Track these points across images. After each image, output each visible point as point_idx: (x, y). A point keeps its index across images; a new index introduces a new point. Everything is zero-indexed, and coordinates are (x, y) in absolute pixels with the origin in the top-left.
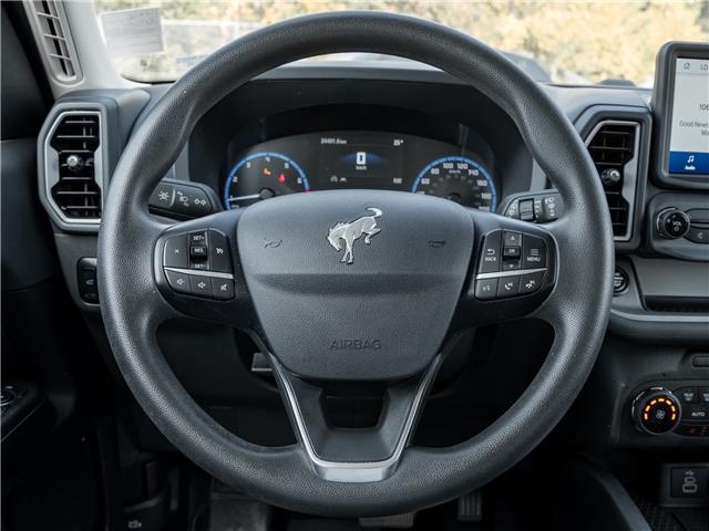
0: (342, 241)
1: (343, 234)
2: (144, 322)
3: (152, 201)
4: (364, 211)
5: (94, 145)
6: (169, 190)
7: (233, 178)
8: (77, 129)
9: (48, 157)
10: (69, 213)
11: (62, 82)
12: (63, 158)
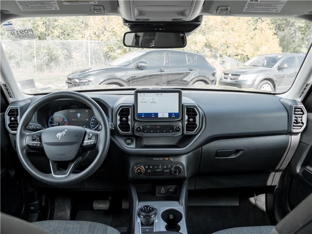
0: (59, 136)
1: (59, 135)
2: (24, 152)
3: (27, 128)
4: (64, 130)
5: (17, 115)
6: (31, 126)
7: (50, 120)
8: (14, 112)
9: (7, 118)
10: (12, 130)
11: (11, 100)
12: (10, 118)
